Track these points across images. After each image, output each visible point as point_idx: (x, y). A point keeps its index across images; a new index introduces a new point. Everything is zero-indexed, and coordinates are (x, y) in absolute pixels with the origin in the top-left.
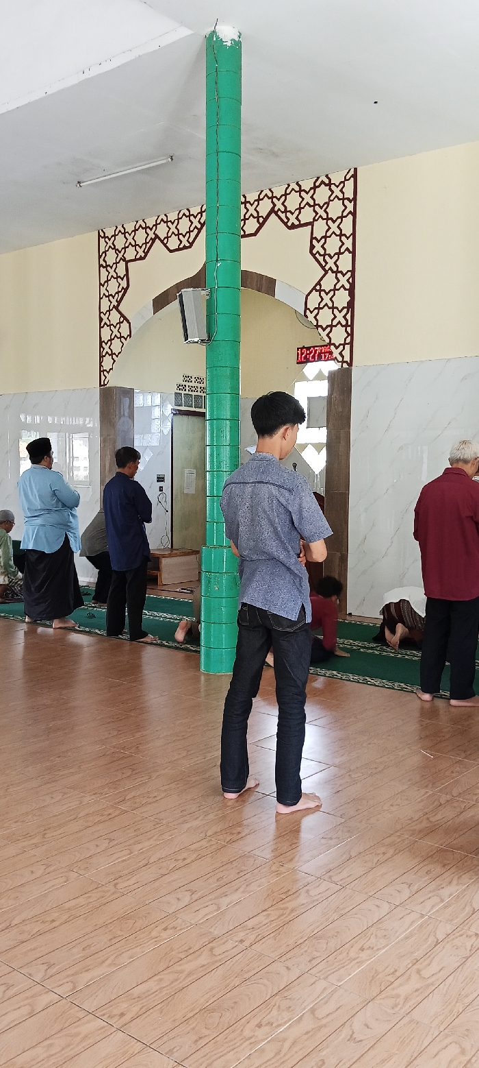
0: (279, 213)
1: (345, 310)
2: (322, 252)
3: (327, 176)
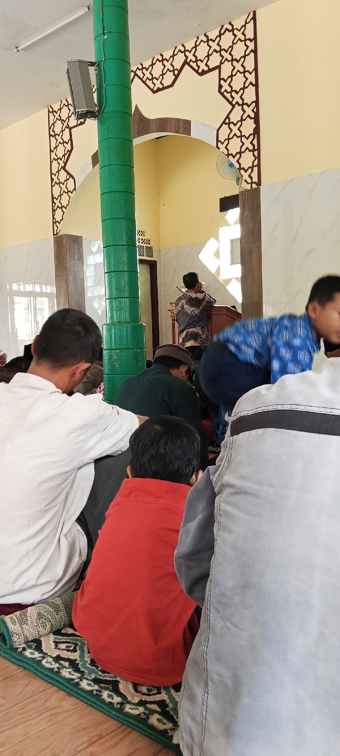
0: (191, 63)
1: (252, 137)
2: (229, 90)
3: (230, 24)
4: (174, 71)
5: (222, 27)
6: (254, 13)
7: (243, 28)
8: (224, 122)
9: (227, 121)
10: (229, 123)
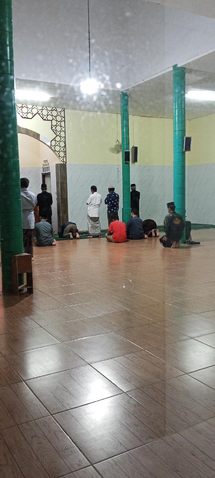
0: (40, 114)
1: (63, 148)
2: (55, 130)
3: (56, 108)
4: (32, 114)
5: (53, 108)
6: (64, 109)
7: (60, 112)
8: (53, 139)
9: (55, 140)
10: (55, 141)
